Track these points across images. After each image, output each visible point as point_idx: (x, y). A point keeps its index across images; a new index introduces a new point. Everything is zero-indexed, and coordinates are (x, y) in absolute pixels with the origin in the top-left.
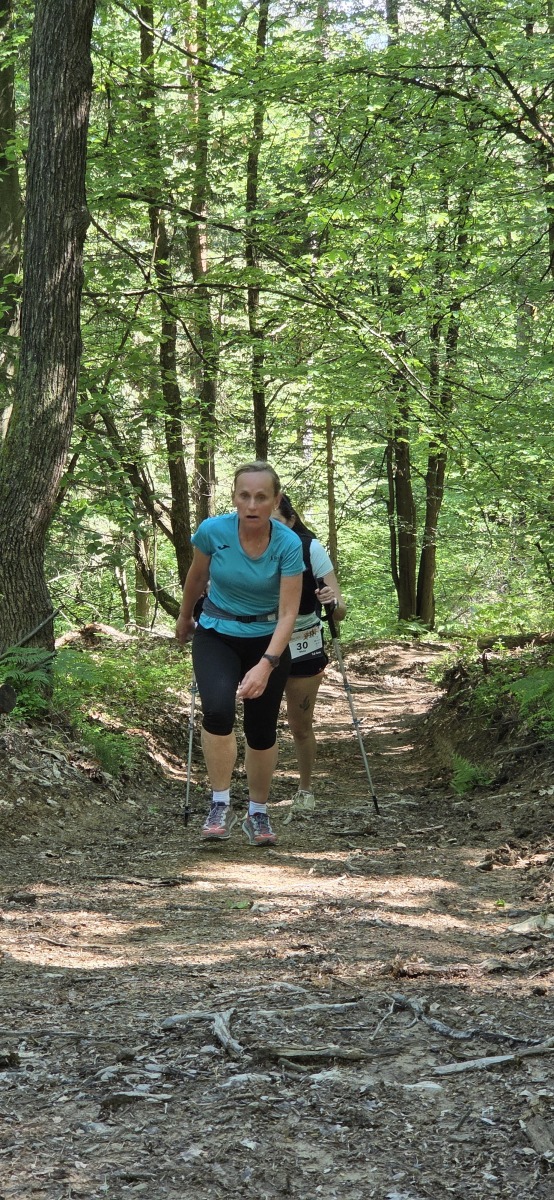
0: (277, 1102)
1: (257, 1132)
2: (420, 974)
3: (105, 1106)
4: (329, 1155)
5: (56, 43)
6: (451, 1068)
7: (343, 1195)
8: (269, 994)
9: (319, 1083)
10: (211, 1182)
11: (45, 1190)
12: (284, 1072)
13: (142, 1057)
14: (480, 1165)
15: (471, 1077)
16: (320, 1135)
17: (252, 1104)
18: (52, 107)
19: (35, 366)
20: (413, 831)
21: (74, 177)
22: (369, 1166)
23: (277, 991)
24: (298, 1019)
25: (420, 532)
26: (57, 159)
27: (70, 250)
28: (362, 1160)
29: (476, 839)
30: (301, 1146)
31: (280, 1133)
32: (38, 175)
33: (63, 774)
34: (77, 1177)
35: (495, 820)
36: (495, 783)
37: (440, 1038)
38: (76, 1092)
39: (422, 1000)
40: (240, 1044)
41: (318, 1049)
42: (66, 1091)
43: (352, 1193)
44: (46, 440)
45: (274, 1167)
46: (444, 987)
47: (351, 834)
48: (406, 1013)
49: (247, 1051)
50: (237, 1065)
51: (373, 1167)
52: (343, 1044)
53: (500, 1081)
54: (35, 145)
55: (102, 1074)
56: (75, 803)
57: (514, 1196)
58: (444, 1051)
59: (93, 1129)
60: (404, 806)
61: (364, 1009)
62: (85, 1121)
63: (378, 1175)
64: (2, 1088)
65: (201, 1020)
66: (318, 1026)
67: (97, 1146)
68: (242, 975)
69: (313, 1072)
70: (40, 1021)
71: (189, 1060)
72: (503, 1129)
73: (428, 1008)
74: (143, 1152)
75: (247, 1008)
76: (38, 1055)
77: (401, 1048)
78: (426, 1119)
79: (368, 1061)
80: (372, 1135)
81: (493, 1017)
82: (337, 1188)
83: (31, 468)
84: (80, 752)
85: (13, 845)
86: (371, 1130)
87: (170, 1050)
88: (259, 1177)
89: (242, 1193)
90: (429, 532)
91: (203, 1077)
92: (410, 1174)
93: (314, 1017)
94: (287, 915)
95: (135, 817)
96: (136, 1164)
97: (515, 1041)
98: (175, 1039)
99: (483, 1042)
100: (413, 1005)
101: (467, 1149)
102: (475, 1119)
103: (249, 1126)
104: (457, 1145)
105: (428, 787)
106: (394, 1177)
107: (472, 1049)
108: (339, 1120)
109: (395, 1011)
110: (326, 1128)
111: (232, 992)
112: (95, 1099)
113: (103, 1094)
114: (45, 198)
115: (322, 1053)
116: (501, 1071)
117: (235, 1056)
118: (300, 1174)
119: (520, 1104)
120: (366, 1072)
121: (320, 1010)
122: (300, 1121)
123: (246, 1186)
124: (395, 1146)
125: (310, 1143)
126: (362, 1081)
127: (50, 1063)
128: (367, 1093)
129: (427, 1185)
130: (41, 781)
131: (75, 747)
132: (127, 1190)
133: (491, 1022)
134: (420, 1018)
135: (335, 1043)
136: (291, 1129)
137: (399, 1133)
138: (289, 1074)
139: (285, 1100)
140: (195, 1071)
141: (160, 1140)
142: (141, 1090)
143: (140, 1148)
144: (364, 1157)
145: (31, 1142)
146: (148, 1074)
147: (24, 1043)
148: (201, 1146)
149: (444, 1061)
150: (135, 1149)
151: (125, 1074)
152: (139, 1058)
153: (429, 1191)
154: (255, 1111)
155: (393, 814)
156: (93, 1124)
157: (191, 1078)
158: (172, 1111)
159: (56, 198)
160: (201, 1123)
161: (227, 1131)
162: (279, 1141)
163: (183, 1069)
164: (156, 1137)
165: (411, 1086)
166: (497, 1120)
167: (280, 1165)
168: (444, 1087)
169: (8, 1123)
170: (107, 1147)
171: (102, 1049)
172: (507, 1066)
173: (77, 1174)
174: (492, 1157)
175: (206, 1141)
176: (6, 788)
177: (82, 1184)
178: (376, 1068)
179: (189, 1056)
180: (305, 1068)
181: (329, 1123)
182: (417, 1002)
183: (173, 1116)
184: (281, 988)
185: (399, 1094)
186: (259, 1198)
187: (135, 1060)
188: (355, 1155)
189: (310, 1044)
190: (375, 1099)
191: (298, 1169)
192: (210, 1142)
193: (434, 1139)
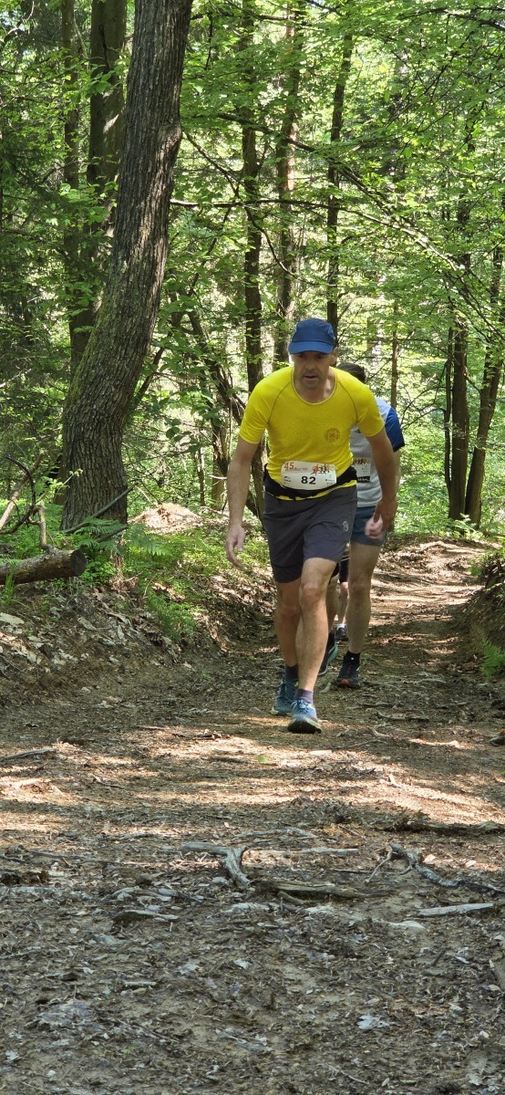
0: (272, 929)
1: (251, 954)
2: (422, 830)
3: (117, 921)
4: (313, 978)
6: (434, 911)
7: (321, 1015)
8: (282, 838)
9: (313, 915)
10: (202, 993)
11: (54, 990)
12: (282, 904)
13: (159, 883)
14: (449, 997)
15: (452, 921)
16: (307, 960)
17: (248, 929)
18: (154, 29)
19: (124, 263)
20: (438, 705)
21: (170, 95)
22: (348, 991)
23: (290, 835)
24: (304, 860)
26: (155, 76)
27: (162, 161)
28: (342, 985)
29: (495, 716)
30: (289, 968)
31: (271, 955)
32: (138, 90)
33: (126, 636)
34: (84, 981)
37: (429, 885)
38: (94, 908)
39: (418, 850)
40: (248, 877)
41: (316, 886)
42: (85, 906)
43: (329, 1013)
44: (130, 332)
45: (260, 984)
46: (442, 843)
47: (386, 706)
48: (402, 861)
49: (252, 884)
50: (241, 895)
51: (351, 991)
52: (340, 884)
53: (477, 926)
54: (135, 62)
55: (119, 894)
56: (135, 662)
57: (476, 1026)
58: (430, 896)
59: (104, 940)
60: (433, 683)
61: (364, 855)
62: (98, 933)
64: (29, 900)
66: (321, 867)
67: (106, 955)
68: (262, 820)
69: (313, 905)
70: (74, 847)
71: (200, 888)
72: (474, 968)
73: (422, 859)
74: (146, 963)
75: (259, 848)
76: (66, 875)
77: (392, 891)
78: (406, 954)
79: (361, 900)
80: (355, 965)
81: (482, 871)
82: (316, 1008)
83: (115, 357)
84: (144, 618)
85: (74, 695)
86: (355, 959)
87: (183, 879)
88: (247, 992)
89: (230, 1006)
90: (481, 440)
91: (210, 901)
92: (384, 1000)
93: (318, 859)
94: (312, 772)
95: (189, 679)
96: (137, 973)
97: (496, 892)
99: (467, 891)
100: (408, 854)
101: (439, 983)
102: (451, 957)
103: (243, 947)
104: (431, 978)
105: (460, 669)
106: (369, 1002)
107: (456, 896)
108: (327, 948)
109: (392, 859)
110: (314, 955)
111: (250, 833)
112: (110, 915)
113: (118, 911)
114: (143, 112)
115: (319, 889)
116: (479, 917)
117: (242, 888)
118: (284, 993)
119: (494, 947)
120: (358, 910)
121: (326, 855)
122: (291, 947)
123: (234, 999)
124: (374, 975)
125: (297, 966)
126: (353, 917)
127: (76, 882)
128: (354, 929)
129: (398, 1011)
130: (105, 640)
131: (139, 612)
132: (126, 995)
133: (478, 875)
134: (413, 866)
135: (333, 882)
136: (281, 953)
137: (380, 964)
139: (279, 927)
140: (202, 897)
141: (162, 955)
142: (152, 909)
143: (144, 959)
144: (345, 983)
145: (48, 948)
146: (160, 897)
147: (56, 864)
148: (198, 962)
149: (430, 905)
150: (140, 960)
151: (140, 895)
152: (157, 884)
153: (399, 1016)
154: (251, 935)
155: (422, 690)
156: (104, 936)
157: (198, 903)
158: (176, 930)
159: (153, 109)
160: (201, 942)
161: (223, 951)
162: (269, 962)
164: (159, 951)
165: (396, 924)
166: (470, 960)
167: (267, 984)
168: (426, 927)
169: (29, 930)
170: (114, 957)
171: (125, 873)
172: (486, 913)
173: (85, 978)
174: (460, 990)
175: (203, 958)
176: (72, 645)
177: (88, 987)
178: (367, 906)
179: (200, 885)
180: (302, 902)
181: (317, 951)
182: (412, 853)
183: (177, 935)
184: (294, 832)
185: (384, 930)
186: (244, 1011)
187: (153, 885)
188: (336, 980)
189: (309, 881)
190: (362, 933)
191: (284, 988)
192: (207, 959)
193: (410, 971)
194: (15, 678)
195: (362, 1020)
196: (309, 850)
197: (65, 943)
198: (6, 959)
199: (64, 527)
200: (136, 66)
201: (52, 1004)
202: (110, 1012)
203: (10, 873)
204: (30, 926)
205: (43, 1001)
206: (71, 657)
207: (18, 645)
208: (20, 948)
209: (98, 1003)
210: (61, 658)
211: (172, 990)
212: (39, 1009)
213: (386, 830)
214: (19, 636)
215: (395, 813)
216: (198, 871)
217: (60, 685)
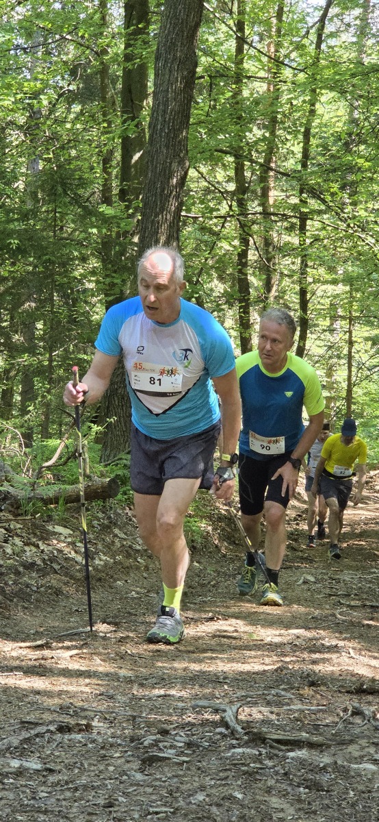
0: (261, 769)
1: (245, 788)
2: (375, 692)
3: (144, 761)
4: (292, 807)
5: (174, 44)
8: (268, 698)
9: (292, 758)
10: (208, 818)
11: (96, 814)
12: (268, 749)
13: (175, 732)
16: (288, 793)
17: (243, 768)
18: (168, 88)
22: (320, 817)
23: (274, 696)
24: (285, 715)
26: (169, 124)
27: (175, 186)
28: (315, 813)
30: (274, 800)
31: (260, 789)
32: (156, 133)
34: (119, 808)
38: (126, 751)
39: (373, 709)
40: (242, 728)
41: (295, 735)
42: (120, 750)
45: (253, 811)
47: (346, 595)
48: (360, 716)
49: (246, 734)
50: (238, 742)
51: (322, 818)
52: (312, 734)
55: (145, 741)
59: (134, 776)
61: (331, 712)
62: (129, 771)
64: (77, 745)
65: (218, 710)
66: (297, 720)
67: (135, 788)
68: (253, 684)
69: (289, 751)
70: (111, 704)
71: (206, 736)
73: (375, 715)
74: (166, 795)
75: (251, 705)
76: (105, 726)
77: (352, 740)
78: (364, 789)
79: (329, 746)
80: (324, 797)
85: (111, 587)
86: (325, 793)
87: (195, 729)
88: (242, 818)
91: (214, 747)
93: (296, 715)
94: (290, 646)
95: (197, 575)
96: (159, 803)
100: (365, 711)
103: (239, 783)
108: (303, 784)
109: (352, 715)
110: (293, 790)
111: (243, 694)
112: (138, 757)
113: (144, 754)
114: (160, 149)
115: (296, 738)
117: (238, 736)
118: (271, 819)
120: (326, 754)
121: (300, 710)
122: (275, 783)
124: (340, 805)
125: (280, 798)
126: (322, 760)
127: (113, 731)
128: (324, 768)
130: (134, 546)
134: (369, 721)
135: (307, 733)
136: (268, 787)
137: (344, 797)
138: (272, 751)
139: (267, 768)
140: (208, 744)
141: (178, 788)
142: (169, 753)
143: (164, 792)
144: (317, 811)
145: (92, 782)
146: (176, 743)
147: (98, 717)
150: (161, 792)
151: (163, 741)
152: (173, 733)
154: (245, 773)
155: (373, 583)
156: (134, 773)
157: (204, 748)
158: (188, 769)
159: (167, 147)
160: (207, 779)
161: (224, 785)
162: (259, 795)
163: (201, 742)
164: (175, 785)
165: (356, 766)
167: (258, 811)
168: (378, 768)
169: (78, 768)
170: (141, 790)
171: (149, 725)
173: (119, 806)
175: (209, 791)
176: (109, 547)
177: (122, 812)
178: (333, 752)
179: (206, 734)
180: (283, 748)
181: (296, 786)
182: (368, 710)
183: (189, 772)
184: (277, 693)
185: (347, 770)
187: (170, 734)
188: (310, 809)
189: (289, 731)
190: (330, 772)
191: (270, 815)
192: (212, 791)
193: (367, 802)
194: (66, 575)
196: (288, 708)
197: (104, 778)
198: (61, 790)
199: (103, 460)
200: (155, 115)
203: (63, 724)
204: (77, 765)
206: (108, 559)
207: (68, 550)
208: (71, 782)
210: (100, 560)
211: (186, 815)
213: (348, 692)
214: (69, 543)
215: (354, 679)
216: (205, 723)
217: (100, 580)
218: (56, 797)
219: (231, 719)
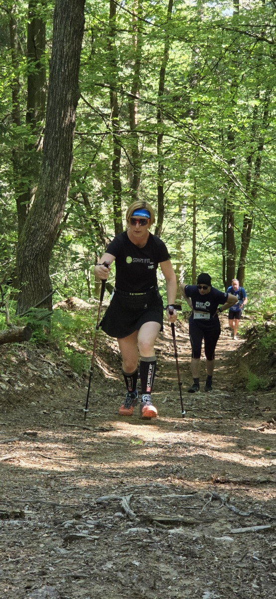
0: (151, 543)
1: (141, 557)
2: (226, 482)
3: (66, 540)
4: (176, 571)
5: (67, 6)
6: (239, 530)
7: (182, 592)
8: (150, 488)
9: (173, 534)
10: (116, 581)
11: (34, 580)
12: (155, 528)
13: (86, 516)
14: (251, 580)
15: (249, 536)
16: (172, 560)
17: (138, 543)
18: (64, 39)
19: (49, 168)
20: (227, 409)
21: (73, 75)
22: (195, 577)
23: (154, 487)
24: (164, 502)
25: (238, 259)
27: (69, 111)
28: (192, 574)
29: (257, 415)
30: (162, 565)
31: (152, 558)
32: (55, 73)
33: (53, 373)
34: (50, 575)
35: (267, 405)
36: (268, 387)
37: (234, 515)
38: (52, 532)
39: (226, 496)
40: (134, 512)
41: (174, 517)
42: (47, 531)
43: (186, 591)
45: (148, 575)
46: (237, 489)
47: (197, 410)
48: (218, 501)
49: (137, 516)
50: (132, 523)
51: (197, 578)
52: (185, 515)
53: (263, 538)
54: (54, 58)
55: (65, 524)
56: (59, 387)
57: (267, 596)
58: (236, 521)
59: (59, 551)
60: (223, 397)
61: (197, 498)
62: (56, 547)
63: (199, 582)
64: (15, 528)
65: (116, 499)
66: (174, 506)
67: (61, 560)
68: (137, 478)
69: (172, 528)
70: (36, 496)
71: (109, 519)
72: (263, 563)
73: (229, 499)
74: (83, 564)
75: (138, 495)
76: (34, 512)
77: (214, 519)
78: (225, 555)
79: (198, 524)
80: (197, 562)
81: (261, 506)
82: (179, 588)
83: (45, 219)
84: (63, 362)
85: (27, 407)
86: (197, 559)
87: (99, 514)
88: (140, 580)
89: (131, 588)
90: (242, 259)
91: (115, 528)
92: (216, 583)
93: (172, 501)
94: (161, 449)
96: (79, 570)
97: (271, 519)
98: (102, 508)
99: (255, 518)
100: (221, 497)
101: (245, 572)
102: (249, 556)
103: (137, 554)
104: (240, 569)
105: (235, 387)
106: (208, 584)
107: (250, 521)
108: (182, 553)
109: (212, 500)
110: (175, 557)
111: (132, 486)
112: (61, 536)
113: (65, 534)
114: (58, 85)
115: (175, 519)
116: (263, 533)
117: (131, 519)
118: (161, 580)
119: (272, 550)
120: (196, 530)
121: (175, 498)
122: (162, 553)
123: (133, 584)
124: (209, 568)
125: (167, 564)
126: (194, 535)
127: (40, 517)
128: (196, 541)
129: (224, 588)
130: (42, 375)
131: (60, 359)
132: (74, 583)
133: (260, 508)
134: (224, 504)
135: (182, 515)
136: (157, 557)
137: (211, 562)
138: (158, 529)
139: (155, 542)
140: (111, 525)
141: (92, 559)
142: (84, 533)
143: (82, 562)
144: (193, 573)
145: (29, 556)
146: (87, 525)
147: (27, 506)
148: (112, 562)
149: (236, 527)
150: (80, 562)
151: (76, 524)
152: (84, 517)
153: (224, 591)
154: (140, 546)
155: (217, 400)
156: (59, 549)
157: (109, 528)
158: (98, 544)
159: (64, 85)
160: (113, 551)
161: (125, 556)
162: (151, 562)
163: (105, 524)
164: (90, 557)
165: (219, 539)
166: (261, 558)
167: (151, 575)
168: (234, 539)
169: (17, 546)
170: (66, 561)
171: (66, 511)
172: (267, 531)
173: (50, 573)
174: (257, 576)
175: (115, 561)
176: (25, 378)
177: (53, 578)
178: (201, 528)
179: (108, 517)
180: (166, 526)
181: (176, 555)
182: (223, 496)
183: (99, 547)
184: (156, 485)
185: (212, 542)
186: (139, 591)
187: (82, 518)
188: (189, 571)
189: (169, 514)
190: (200, 544)
191: (160, 577)
192: (117, 561)
193: (228, 566)
195: (204, 594)
197: (38, 553)
198: (7, 563)
199: (18, 312)
201: (34, 589)
202: (66, 593)
203: (4, 513)
205: (29, 587)
206: (25, 386)
209: (59, 588)
210: (19, 386)
212: (27, 592)
217: (19, 401)
218: (4, 569)
219: (126, 506)
